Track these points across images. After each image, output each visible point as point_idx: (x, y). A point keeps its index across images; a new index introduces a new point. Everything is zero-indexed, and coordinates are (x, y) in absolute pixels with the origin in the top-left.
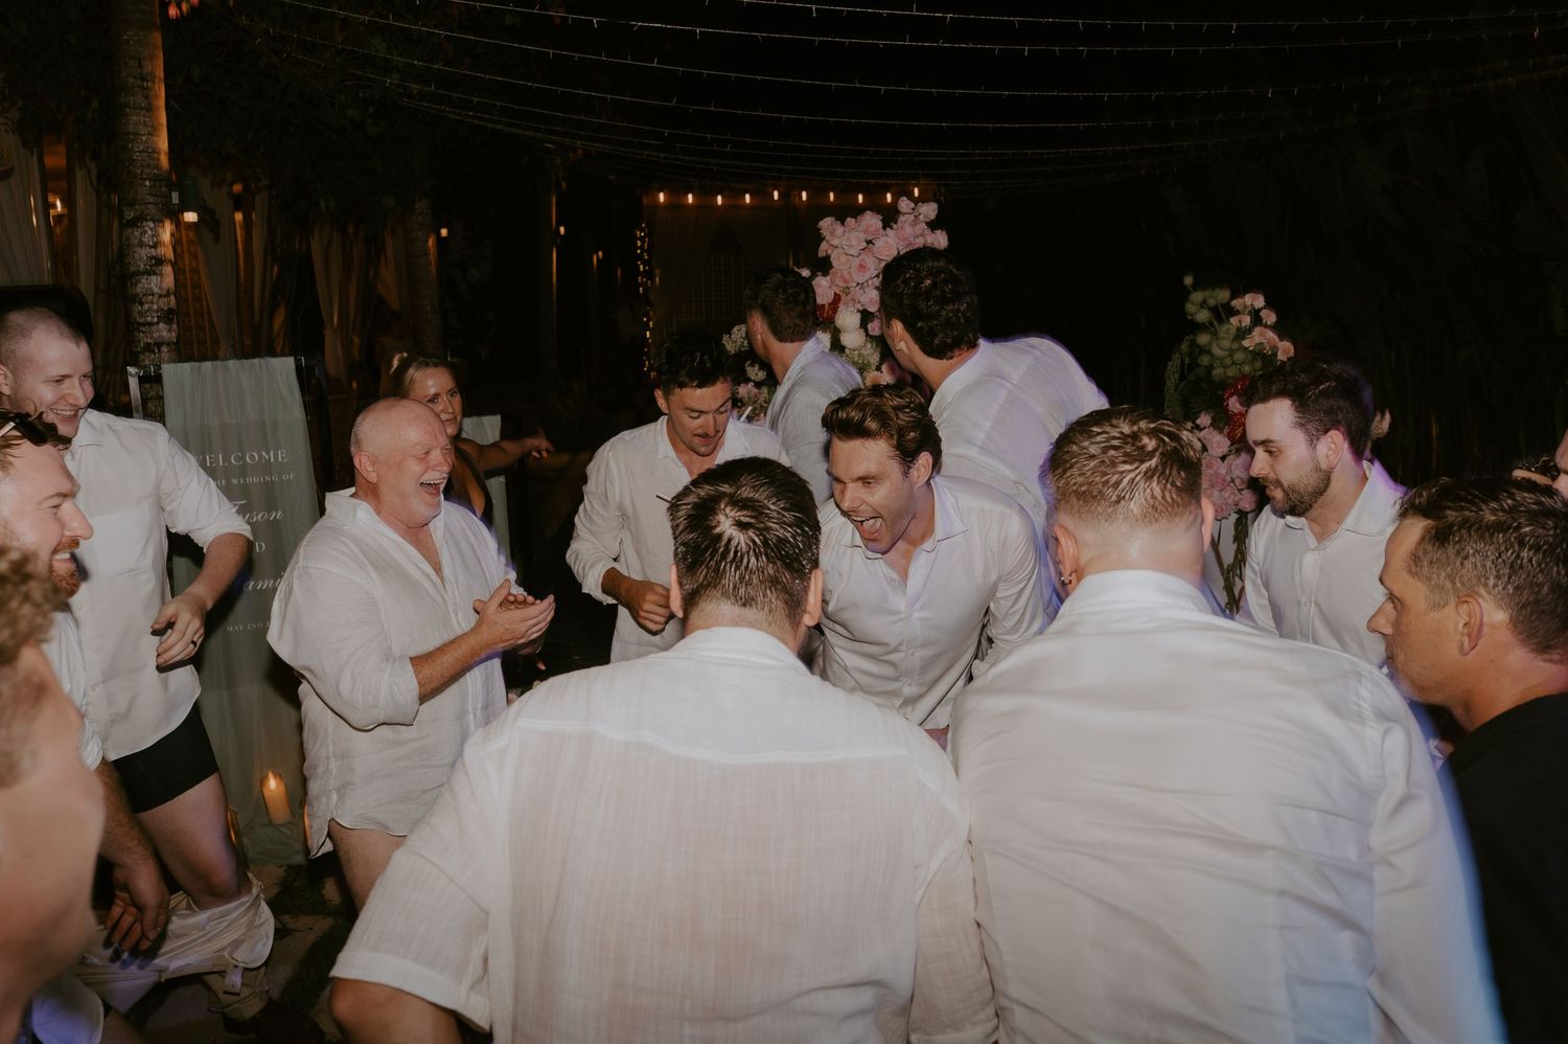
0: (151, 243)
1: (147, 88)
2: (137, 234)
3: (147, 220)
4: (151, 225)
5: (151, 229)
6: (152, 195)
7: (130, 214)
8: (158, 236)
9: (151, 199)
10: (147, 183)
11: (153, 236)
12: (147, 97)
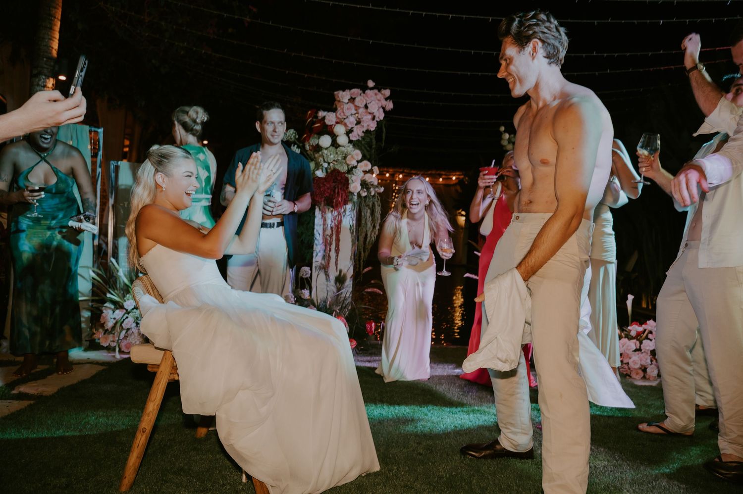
0: (42, 85)
1: (52, 20)
2: (37, 80)
3: (42, 75)
4: (44, 77)
5: (43, 79)
6: (46, 64)
7: (35, 72)
8: (46, 82)
9: (46, 66)
10: (45, 59)
11: (44, 82)
12: (51, 23)
